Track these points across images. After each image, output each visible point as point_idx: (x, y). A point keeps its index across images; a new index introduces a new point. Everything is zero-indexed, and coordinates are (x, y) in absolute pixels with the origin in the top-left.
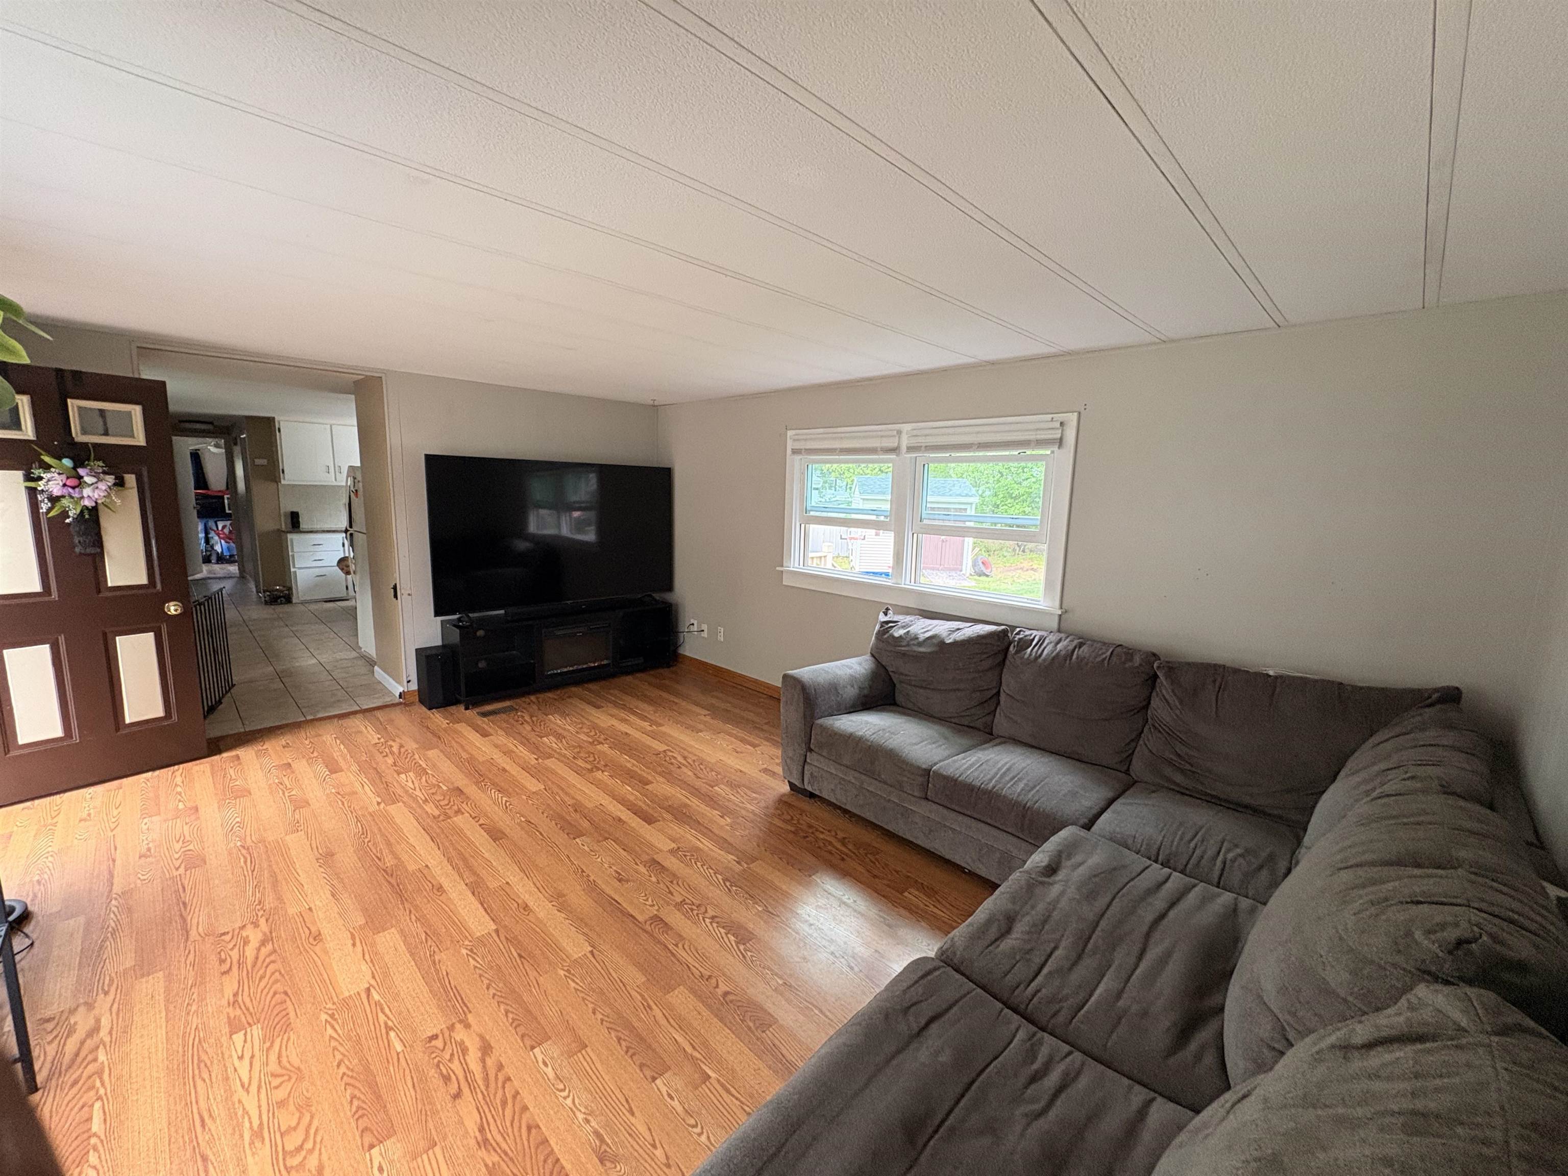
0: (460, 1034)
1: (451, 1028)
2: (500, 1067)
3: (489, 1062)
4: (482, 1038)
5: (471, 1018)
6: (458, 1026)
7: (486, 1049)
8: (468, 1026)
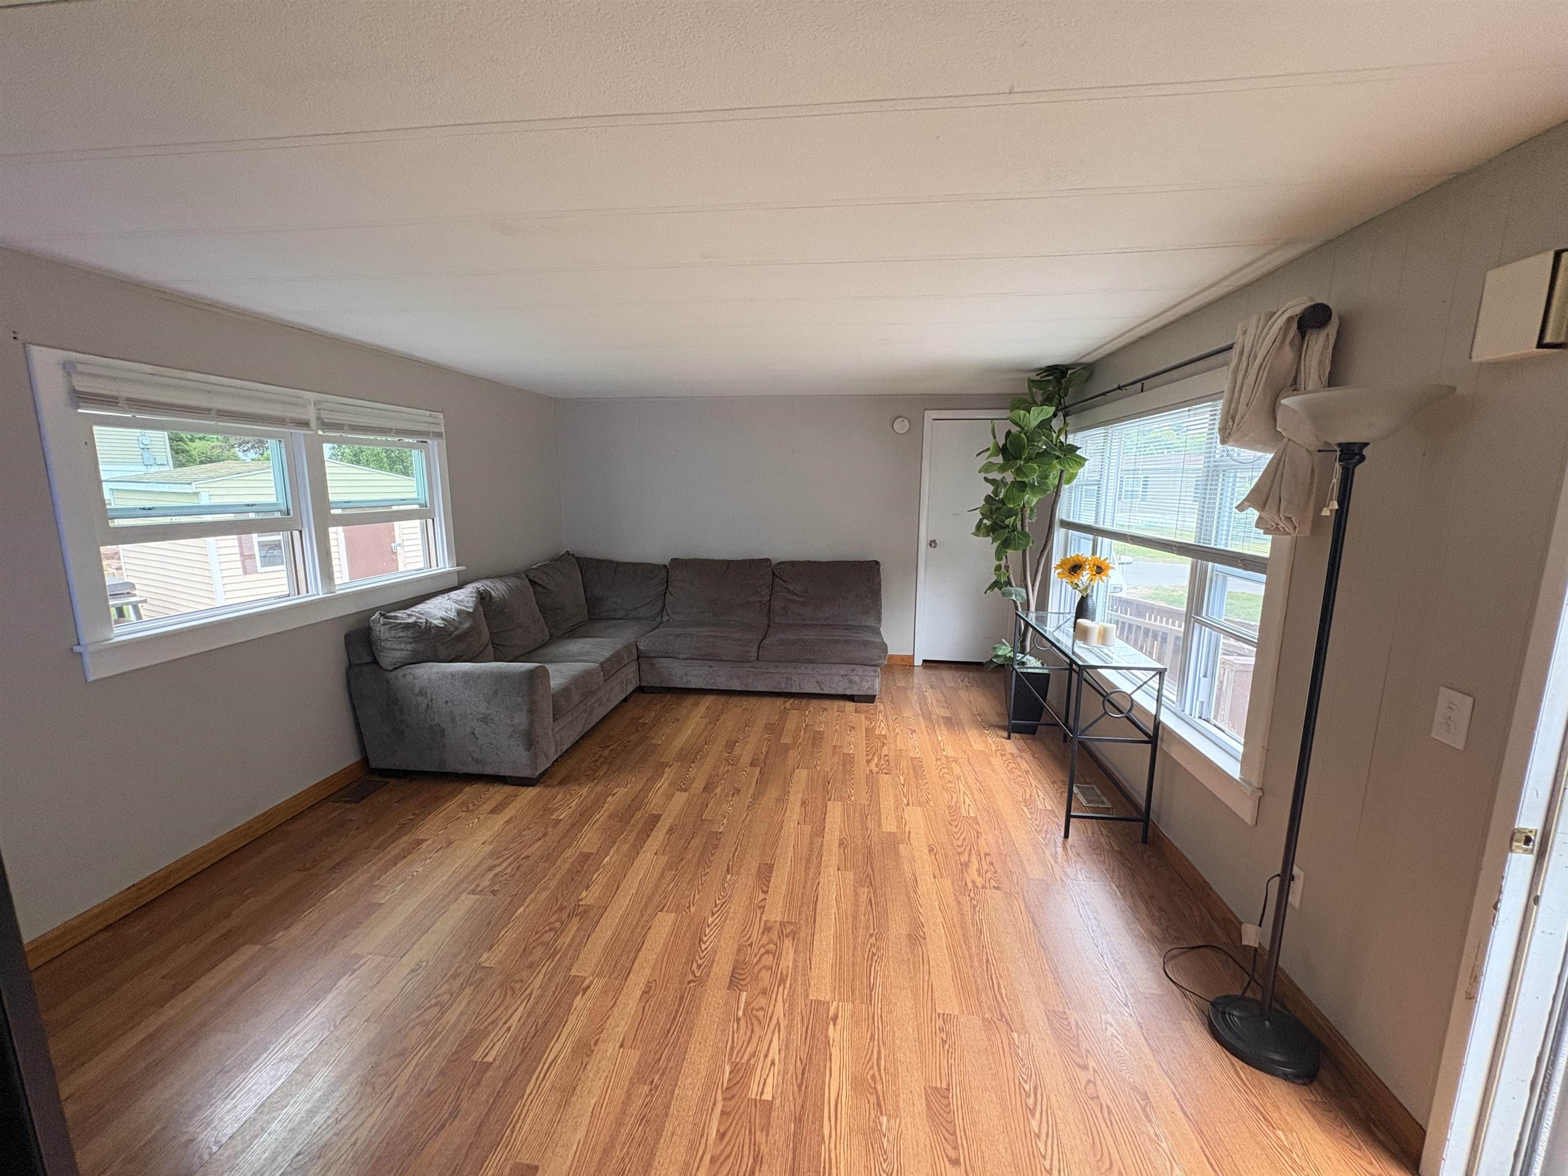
0: (875, 770)
1: (877, 773)
2: (867, 755)
3: (870, 758)
4: (868, 765)
5: (868, 772)
6: (874, 772)
7: (868, 761)
8: (871, 770)
